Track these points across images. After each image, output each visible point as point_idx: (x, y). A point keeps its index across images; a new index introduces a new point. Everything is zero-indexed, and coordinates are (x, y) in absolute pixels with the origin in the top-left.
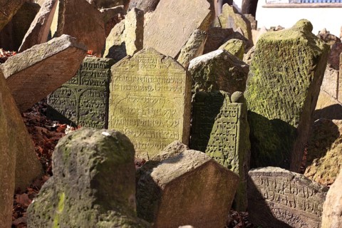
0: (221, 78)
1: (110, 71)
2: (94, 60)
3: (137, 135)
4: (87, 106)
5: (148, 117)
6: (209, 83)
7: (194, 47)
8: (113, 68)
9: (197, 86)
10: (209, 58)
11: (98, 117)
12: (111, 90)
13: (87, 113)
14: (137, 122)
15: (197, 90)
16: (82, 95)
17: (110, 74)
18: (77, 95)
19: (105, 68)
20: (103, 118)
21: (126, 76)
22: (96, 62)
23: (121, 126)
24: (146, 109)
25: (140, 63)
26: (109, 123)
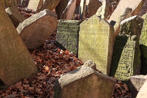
0: (135, 29)
1: (79, 26)
2: (73, 22)
3: (89, 55)
4: (70, 42)
5: (94, 47)
6: (129, 31)
7: (124, 15)
8: (81, 25)
9: (124, 33)
10: (129, 20)
11: (75, 46)
12: (79, 34)
13: (70, 45)
14: (89, 49)
15: (124, 34)
16: (69, 37)
17: (79, 28)
18: (67, 36)
19: (77, 25)
20: (76, 47)
21: (85, 28)
22: (74, 23)
23: (83, 51)
24: (93, 43)
25: (91, 23)
26: (79, 49)
